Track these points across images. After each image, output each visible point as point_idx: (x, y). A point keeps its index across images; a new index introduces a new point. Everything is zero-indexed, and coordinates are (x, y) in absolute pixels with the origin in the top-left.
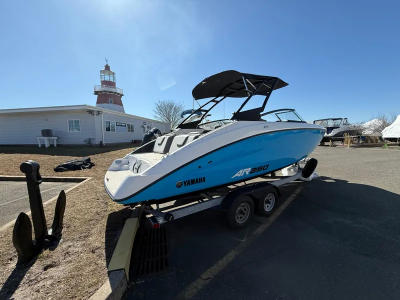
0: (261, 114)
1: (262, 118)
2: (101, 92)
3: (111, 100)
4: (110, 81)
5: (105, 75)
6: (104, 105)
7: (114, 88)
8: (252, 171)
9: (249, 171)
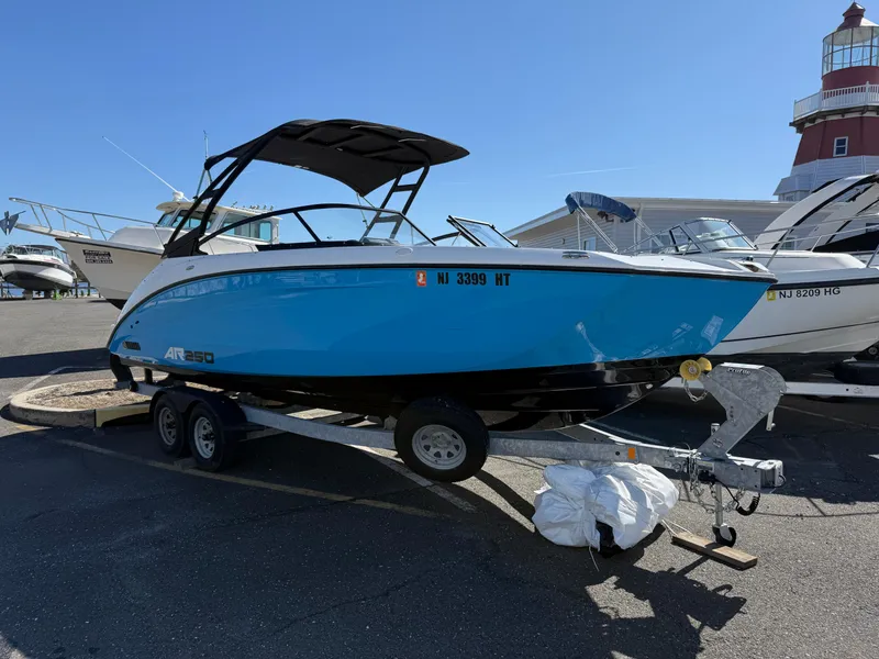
0: (200, 240)
2: (811, 119)
3: (841, 142)
4: (851, 68)
5: (836, 48)
6: (816, 165)
7: (863, 90)
8: (189, 355)
9: (181, 352)
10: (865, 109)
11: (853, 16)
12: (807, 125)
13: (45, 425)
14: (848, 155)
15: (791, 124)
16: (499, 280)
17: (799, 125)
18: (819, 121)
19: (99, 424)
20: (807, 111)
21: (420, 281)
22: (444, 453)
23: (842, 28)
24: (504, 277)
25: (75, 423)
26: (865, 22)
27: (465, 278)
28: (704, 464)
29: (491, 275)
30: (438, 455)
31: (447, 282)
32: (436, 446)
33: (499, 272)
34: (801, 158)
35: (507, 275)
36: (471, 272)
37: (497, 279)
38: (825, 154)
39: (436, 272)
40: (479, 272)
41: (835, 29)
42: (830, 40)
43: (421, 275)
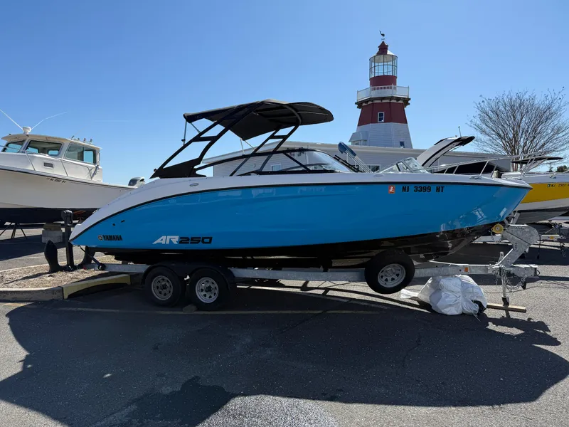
0: (196, 167)
1: (198, 172)
2: (366, 101)
3: (381, 115)
4: (384, 76)
5: (377, 64)
6: (369, 127)
7: (390, 88)
8: (183, 240)
9: (175, 239)
10: (392, 98)
11: (383, 49)
12: (364, 104)
13: (29, 301)
14: (385, 122)
15: (356, 103)
16: (438, 190)
17: (360, 104)
18: (370, 103)
19: (66, 297)
20: (364, 97)
21: (391, 190)
22: (389, 279)
23: (378, 54)
24: (441, 189)
25: (48, 298)
26: (389, 52)
27: (419, 189)
28: (508, 269)
29: (434, 188)
30: (386, 280)
31: (408, 191)
32: (386, 276)
33: (438, 185)
34: (362, 122)
35: (442, 187)
36: (422, 186)
37: (437, 189)
38: (374, 121)
39: (401, 186)
40: (427, 186)
41: (375, 54)
42: (373, 60)
43: (392, 188)
